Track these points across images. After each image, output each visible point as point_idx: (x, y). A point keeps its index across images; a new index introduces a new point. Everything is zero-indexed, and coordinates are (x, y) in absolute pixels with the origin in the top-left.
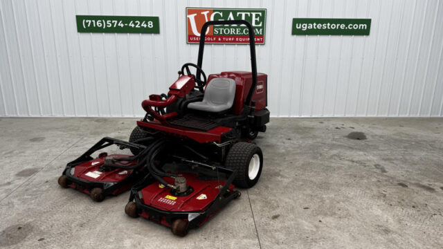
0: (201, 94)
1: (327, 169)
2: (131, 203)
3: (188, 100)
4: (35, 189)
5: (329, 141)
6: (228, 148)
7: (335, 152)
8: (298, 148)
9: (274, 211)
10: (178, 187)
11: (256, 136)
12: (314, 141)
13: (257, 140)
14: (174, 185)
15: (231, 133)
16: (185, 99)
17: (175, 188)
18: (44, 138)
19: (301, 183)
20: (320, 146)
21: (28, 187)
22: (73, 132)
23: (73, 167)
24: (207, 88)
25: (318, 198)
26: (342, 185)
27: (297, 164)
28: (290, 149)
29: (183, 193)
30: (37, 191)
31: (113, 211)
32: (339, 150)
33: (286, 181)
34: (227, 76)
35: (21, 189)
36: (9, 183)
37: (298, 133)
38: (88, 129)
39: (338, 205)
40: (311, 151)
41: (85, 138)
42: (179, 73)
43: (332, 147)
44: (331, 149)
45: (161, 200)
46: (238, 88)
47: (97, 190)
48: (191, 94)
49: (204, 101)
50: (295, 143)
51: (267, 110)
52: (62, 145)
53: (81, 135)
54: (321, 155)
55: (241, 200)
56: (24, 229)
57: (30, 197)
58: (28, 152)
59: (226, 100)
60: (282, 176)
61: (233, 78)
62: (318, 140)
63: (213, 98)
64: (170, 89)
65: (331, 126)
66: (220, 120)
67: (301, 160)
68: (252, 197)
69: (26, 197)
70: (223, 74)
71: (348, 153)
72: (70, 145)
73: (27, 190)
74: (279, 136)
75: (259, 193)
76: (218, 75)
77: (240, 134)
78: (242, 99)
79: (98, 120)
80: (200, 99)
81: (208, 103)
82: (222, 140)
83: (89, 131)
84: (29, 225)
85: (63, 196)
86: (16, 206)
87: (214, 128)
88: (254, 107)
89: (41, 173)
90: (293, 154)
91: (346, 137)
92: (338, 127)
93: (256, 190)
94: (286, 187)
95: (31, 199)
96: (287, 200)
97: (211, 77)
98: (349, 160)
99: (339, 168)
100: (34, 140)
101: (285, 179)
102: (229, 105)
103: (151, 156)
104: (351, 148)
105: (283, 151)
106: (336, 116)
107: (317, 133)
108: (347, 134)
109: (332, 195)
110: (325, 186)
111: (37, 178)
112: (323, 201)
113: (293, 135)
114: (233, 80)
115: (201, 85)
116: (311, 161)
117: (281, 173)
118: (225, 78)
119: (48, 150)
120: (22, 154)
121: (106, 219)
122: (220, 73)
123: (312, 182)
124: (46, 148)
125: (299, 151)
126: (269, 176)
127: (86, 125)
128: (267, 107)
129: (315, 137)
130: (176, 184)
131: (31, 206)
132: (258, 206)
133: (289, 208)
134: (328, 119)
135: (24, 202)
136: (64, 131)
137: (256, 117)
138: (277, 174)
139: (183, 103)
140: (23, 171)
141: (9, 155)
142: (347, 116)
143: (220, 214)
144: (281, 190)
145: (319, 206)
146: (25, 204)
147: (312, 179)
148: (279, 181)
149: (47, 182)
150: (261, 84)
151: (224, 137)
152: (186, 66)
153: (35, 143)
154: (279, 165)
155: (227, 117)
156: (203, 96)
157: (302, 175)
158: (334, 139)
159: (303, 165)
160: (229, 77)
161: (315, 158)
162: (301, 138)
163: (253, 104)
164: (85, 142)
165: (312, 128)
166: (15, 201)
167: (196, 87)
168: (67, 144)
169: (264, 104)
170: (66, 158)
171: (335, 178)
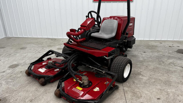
0: (99, 28)
1: (168, 72)
2: (58, 89)
3: (92, 32)
4: (14, 76)
5: (167, 54)
6: (112, 60)
7: (171, 61)
8: (150, 57)
9: (139, 100)
10: (84, 82)
11: (126, 50)
12: (158, 54)
13: (127, 52)
14: (81, 81)
15: (114, 51)
16: (90, 31)
17: (82, 82)
18: (26, 48)
19: (153, 80)
20: (162, 57)
21: (12, 74)
22: (40, 45)
23: (33, 65)
24: (102, 25)
25: (165, 92)
26: (179, 83)
27: (150, 68)
28: (146, 58)
29: (86, 85)
30: (16, 77)
31: (49, 92)
32: (173, 60)
33: (145, 79)
34: (113, 18)
35: (8, 75)
36: (4, 72)
37: (149, 49)
38: (47, 44)
39: (178, 98)
40: (157, 60)
41: (44, 48)
42: (87, 17)
43: (169, 58)
44: (168, 59)
45: (74, 89)
46: (119, 25)
47: (42, 80)
48: (93, 28)
49: (100, 32)
50: (148, 54)
51: (133, 37)
52: (33, 52)
53: (43, 47)
54: (163, 62)
55: (119, 91)
56: (2, 101)
57: (11, 80)
58: (18, 55)
59: (112, 32)
60: (143, 76)
61: (116, 19)
62: (161, 53)
63: (105, 31)
64: (81, 26)
65: (167, 45)
66: (108, 43)
67: (152, 66)
68: (126, 89)
69: (9, 80)
70: (111, 17)
71: (179, 62)
72: (37, 52)
73: (11, 76)
74: (139, 50)
75: (130, 86)
76: (108, 18)
77: (119, 51)
78: (121, 31)
79: (52, 39)
80: (98, 31)
81: (102, 33)
82: (109, 55)
83: (47, 45)
84: (5, 98)
85: (27, 81)
86: (3, 86)
87: (104, 48)
88: (127, 36)
89: (20, 67)
90: (148, 61)
91: (176, 52)
92: (171, 46)
93: (128, 84)
94: (145, 83)
95: (11, 82)
96: (147, 92)
97: (104, 19)
98: (180, 67)
99: (175, 71)
100: (22, 49)
101: (144, 77)
102: (114, 34)
103: (70, 63)
104: (180, 59)
105: (142, 59)
106: (168, 40)
107: (159, 49)
108: (176, 50)
109: (174, 90)
110: (168, 83)
111: (18, 69)
112: (168, 94)
113: (147, 50)
114: (116, 21)
115: (99, 23)
116: (158, 66)
117: (142, 73)
118: (112, 19)
119: (26, 54)
120: (15, 56)
121: (45, 97)
122: (109, 17)
123: (160, 80)
124: (26, 53)
125: (150, 60)
126: (135, 75)
127: (46, 42)
128: (133, 35)
129: (158, 51)
130: (82, 80)
131: (10, 86)
132: (129, 95)
133: (148, 98)
134: (165, 41)
135: (7, 83)
136: (36, 45)
137: (128, 41)
138: (139, 74)
139: (89, 33)
140: (12, 65)
141: (9, 56)
142: (174, 40)
143: (107, 99)
144: (142, 84)
145: (167, 98)
146: (7, 84)
147: (160, 78)
148: (141, 78)
149: (21, 72)
150: (131, 22)
151: (110, 53)
152: (90, 12)
153: (22, 50)
154: (140, 68)
155: (112, 41)
156: (99, 29)
157: (154, 75)
158: (169, 53)
159: (154, 68)
160: (114, 19)
161: (160, 64)
162: (151, 52)
163: (127, 34)
164: (44, 51)
165: (156, 46)
166: (3, 82)
167: (96, 25)
168: (36, 51)
169: (132, 34)
170: (33, 59)
171: (174, 78)
